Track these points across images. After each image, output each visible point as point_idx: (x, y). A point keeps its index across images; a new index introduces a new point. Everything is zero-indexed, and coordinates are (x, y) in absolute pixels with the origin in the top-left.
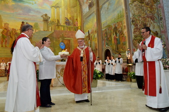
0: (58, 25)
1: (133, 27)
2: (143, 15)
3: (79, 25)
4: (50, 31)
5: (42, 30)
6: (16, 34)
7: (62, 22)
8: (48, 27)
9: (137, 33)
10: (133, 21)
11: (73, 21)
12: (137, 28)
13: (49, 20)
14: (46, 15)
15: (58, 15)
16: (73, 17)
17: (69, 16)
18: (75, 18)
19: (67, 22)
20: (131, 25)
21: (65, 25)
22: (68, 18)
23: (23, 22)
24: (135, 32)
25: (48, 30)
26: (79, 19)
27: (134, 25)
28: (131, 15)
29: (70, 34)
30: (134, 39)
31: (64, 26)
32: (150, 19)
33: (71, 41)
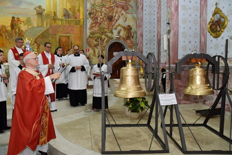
0: (55, 18)
1: (89, 22)
2: (109, 3)
3: (81, 17)
4: (45, 27)
5: (36, 25)
6: (7, 31)
7: (60, 15)
8: (42, 22)
9: (96, 29)
10: (90, 14)
11: (74, 12)
12: (96, 23)
13: (44, 13)
14: (40, 7)
15: (55, 6)
16: (74, 7)
17: (68, 7)
18: (77, 9)
19: (66, 15)
20: (87, 18)
21: (63, 18)
22: (68, 9)
23: (13, 18)
24: (91, 27)
25: (43, 25)
26: (81, 9)
27: (92, 18)
28: (89, 6)
29: (70, 29)
30: (90, 37)
31: (62, 20)
32: (119, 9)
33: (70, 38)
